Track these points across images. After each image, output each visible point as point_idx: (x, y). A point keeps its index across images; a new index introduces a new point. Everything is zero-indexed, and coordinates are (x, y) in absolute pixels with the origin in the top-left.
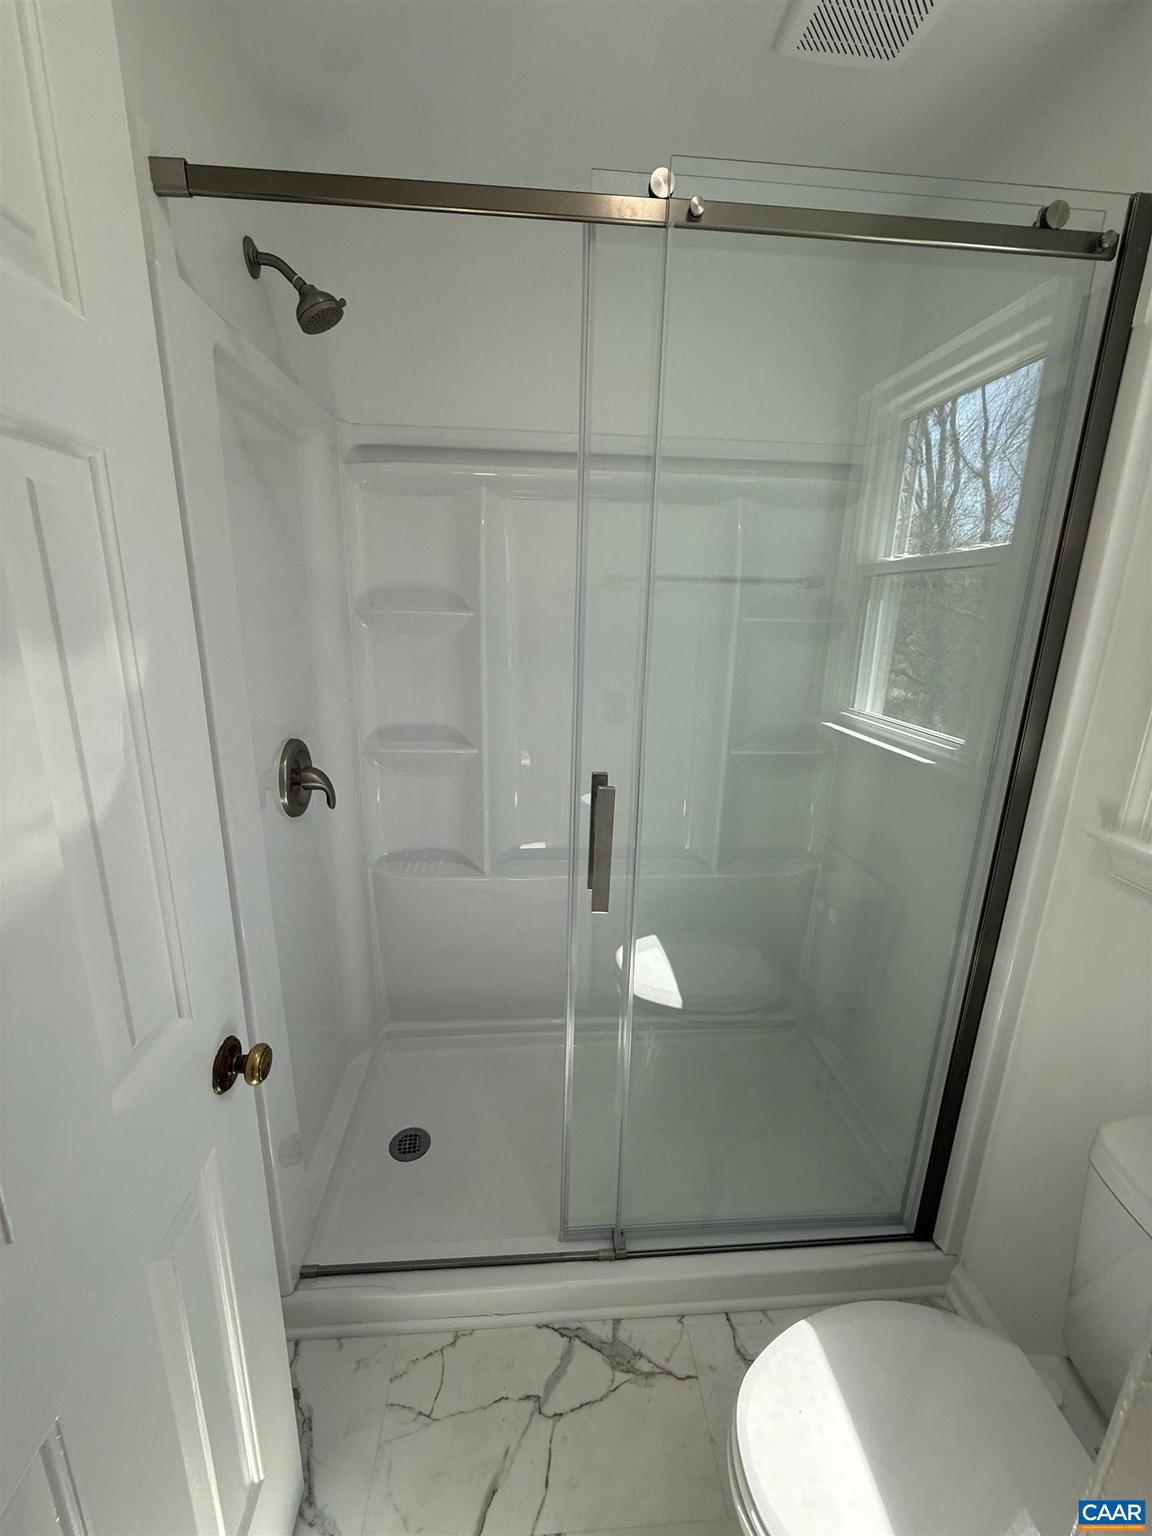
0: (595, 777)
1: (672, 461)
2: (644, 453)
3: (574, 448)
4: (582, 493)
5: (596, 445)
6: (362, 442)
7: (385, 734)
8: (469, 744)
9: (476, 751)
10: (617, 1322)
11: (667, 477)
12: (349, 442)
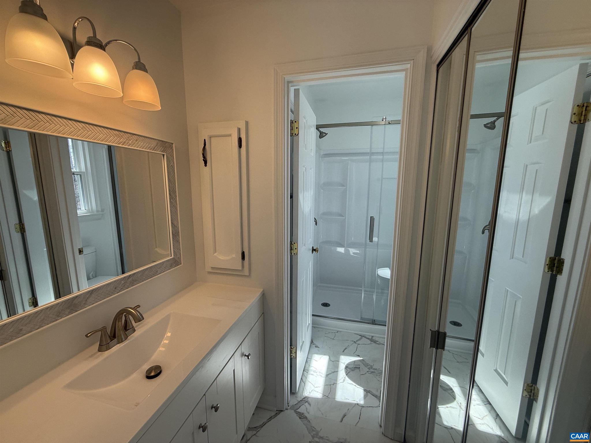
0: (371, 217)
1: (387, 153)
2: (382, 152)
3: (369, 152)
4: (371, 161)
5: (374, 151)
6: (325, 153)
7: (324, 214)
8: (343, 216)
9: (344, 218)
10: (372, 337)
11: (386, 157)
12: (322, 153)
